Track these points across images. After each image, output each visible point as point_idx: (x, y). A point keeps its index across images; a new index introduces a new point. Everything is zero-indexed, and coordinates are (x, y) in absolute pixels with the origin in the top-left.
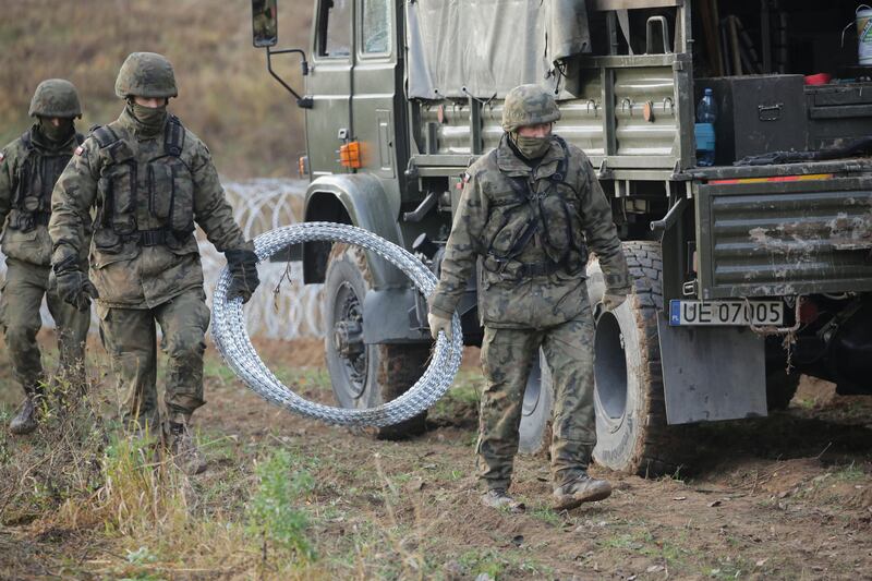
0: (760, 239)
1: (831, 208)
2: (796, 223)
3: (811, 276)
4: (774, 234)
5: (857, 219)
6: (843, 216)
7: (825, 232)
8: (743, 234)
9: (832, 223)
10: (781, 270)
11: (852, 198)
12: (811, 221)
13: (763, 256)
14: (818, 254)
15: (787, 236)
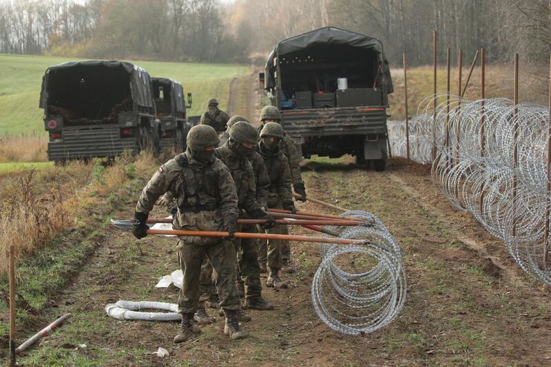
0: (293, 125)
1: (309, 119)
2: (301, 122)
3: (305, 132)
4: (296, 124)
5: (315, 121)
6: (311, 120)
7: (308, 124)
8: (290, 124)
9: (309, 122)
10: (298, 131)
11: (313, 116)
12: (305, 121)
13: (294, 129)
14: (306, 128)
15: (299, 124)
